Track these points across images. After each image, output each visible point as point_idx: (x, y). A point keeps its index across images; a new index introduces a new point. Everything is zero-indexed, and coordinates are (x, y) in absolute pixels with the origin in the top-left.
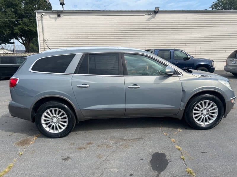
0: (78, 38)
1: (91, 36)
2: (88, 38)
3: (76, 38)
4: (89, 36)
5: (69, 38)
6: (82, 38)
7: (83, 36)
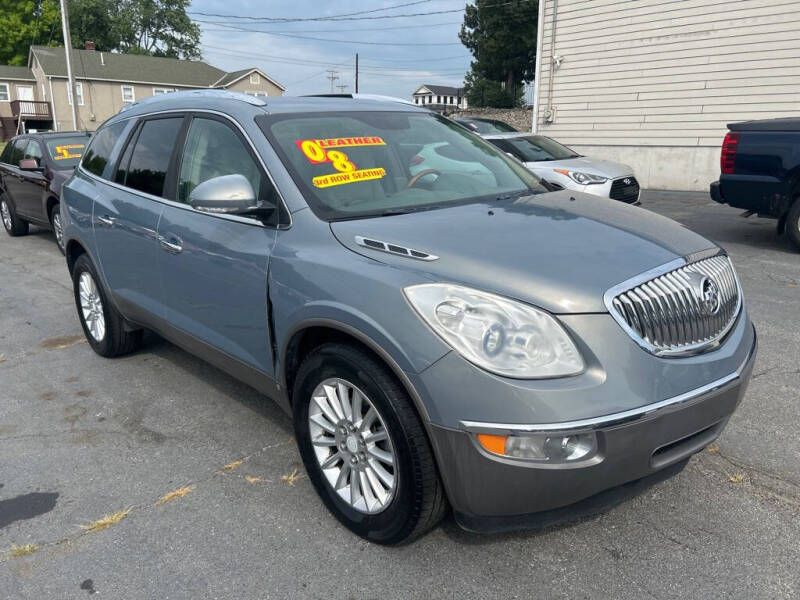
0: (671, 40)
1: (725, 24)
2: (713, 34)
3: (662, 41)
4: (717, 26)
5: (637, 43)
6: (687, 38)
7: (693, 29)
